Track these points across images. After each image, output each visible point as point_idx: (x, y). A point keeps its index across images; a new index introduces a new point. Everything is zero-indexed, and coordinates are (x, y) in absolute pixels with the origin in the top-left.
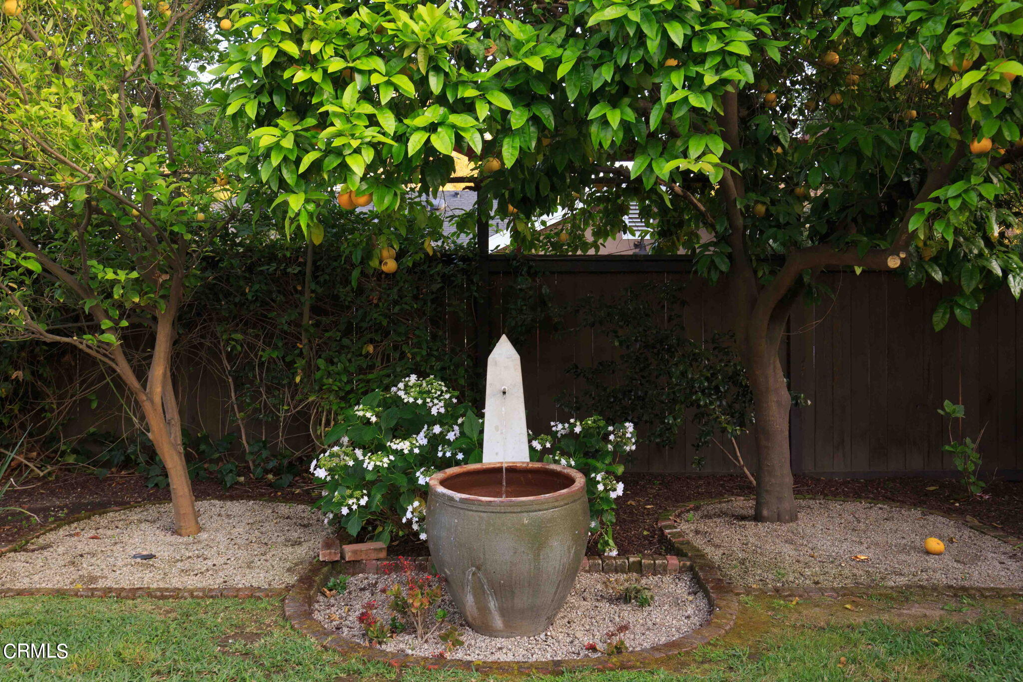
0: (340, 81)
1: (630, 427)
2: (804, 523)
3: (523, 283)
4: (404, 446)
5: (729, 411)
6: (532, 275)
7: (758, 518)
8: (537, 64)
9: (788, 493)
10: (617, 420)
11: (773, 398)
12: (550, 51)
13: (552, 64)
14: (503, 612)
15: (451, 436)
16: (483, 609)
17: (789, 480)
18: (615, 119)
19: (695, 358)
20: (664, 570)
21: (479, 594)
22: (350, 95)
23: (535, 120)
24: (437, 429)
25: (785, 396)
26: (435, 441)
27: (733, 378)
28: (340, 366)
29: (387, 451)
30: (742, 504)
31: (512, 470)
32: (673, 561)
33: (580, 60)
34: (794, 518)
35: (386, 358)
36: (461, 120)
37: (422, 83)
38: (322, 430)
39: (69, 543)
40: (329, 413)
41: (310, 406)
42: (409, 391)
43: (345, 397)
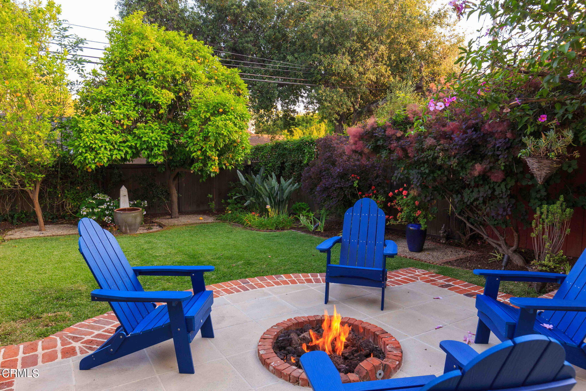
0: (100, 147)
1: (146, 202)
2: (180, 218)
3: (116, 171)
4: (103, 207)
5: (165, 198)
6: (118, 168)
7: (172, 218)
8: (133, 144)
9: (177, 213)
10: (143, 200)
11: (174, 195)
12: (136, 142)
13: (136, 144)
14: (129, 230)
15: (112, 205)
16: (126, 229)
17: (177, 210)
18: (146, 153)
19: (158, 188)
20: (154, 226)
21: (126, 226)
22: (102, 149)
23: (132, 152)
24: (108, 204)
25: (176, 195)
26: (108, 206)
27: (166, 192)
28: (71, 192)
29: (99, 208)
30: (168, 217)
31: (128, 209)
32: (156, 224)
33: (141, 144)
34: (178, 217)
35: (83, 190)
36: (120, 152)
37: (114, 146)
38: (68, 207)
39: (17, 234)
40: (69, 203)
41: (64, 202)
42: (99, 197)
43: (73, 199)
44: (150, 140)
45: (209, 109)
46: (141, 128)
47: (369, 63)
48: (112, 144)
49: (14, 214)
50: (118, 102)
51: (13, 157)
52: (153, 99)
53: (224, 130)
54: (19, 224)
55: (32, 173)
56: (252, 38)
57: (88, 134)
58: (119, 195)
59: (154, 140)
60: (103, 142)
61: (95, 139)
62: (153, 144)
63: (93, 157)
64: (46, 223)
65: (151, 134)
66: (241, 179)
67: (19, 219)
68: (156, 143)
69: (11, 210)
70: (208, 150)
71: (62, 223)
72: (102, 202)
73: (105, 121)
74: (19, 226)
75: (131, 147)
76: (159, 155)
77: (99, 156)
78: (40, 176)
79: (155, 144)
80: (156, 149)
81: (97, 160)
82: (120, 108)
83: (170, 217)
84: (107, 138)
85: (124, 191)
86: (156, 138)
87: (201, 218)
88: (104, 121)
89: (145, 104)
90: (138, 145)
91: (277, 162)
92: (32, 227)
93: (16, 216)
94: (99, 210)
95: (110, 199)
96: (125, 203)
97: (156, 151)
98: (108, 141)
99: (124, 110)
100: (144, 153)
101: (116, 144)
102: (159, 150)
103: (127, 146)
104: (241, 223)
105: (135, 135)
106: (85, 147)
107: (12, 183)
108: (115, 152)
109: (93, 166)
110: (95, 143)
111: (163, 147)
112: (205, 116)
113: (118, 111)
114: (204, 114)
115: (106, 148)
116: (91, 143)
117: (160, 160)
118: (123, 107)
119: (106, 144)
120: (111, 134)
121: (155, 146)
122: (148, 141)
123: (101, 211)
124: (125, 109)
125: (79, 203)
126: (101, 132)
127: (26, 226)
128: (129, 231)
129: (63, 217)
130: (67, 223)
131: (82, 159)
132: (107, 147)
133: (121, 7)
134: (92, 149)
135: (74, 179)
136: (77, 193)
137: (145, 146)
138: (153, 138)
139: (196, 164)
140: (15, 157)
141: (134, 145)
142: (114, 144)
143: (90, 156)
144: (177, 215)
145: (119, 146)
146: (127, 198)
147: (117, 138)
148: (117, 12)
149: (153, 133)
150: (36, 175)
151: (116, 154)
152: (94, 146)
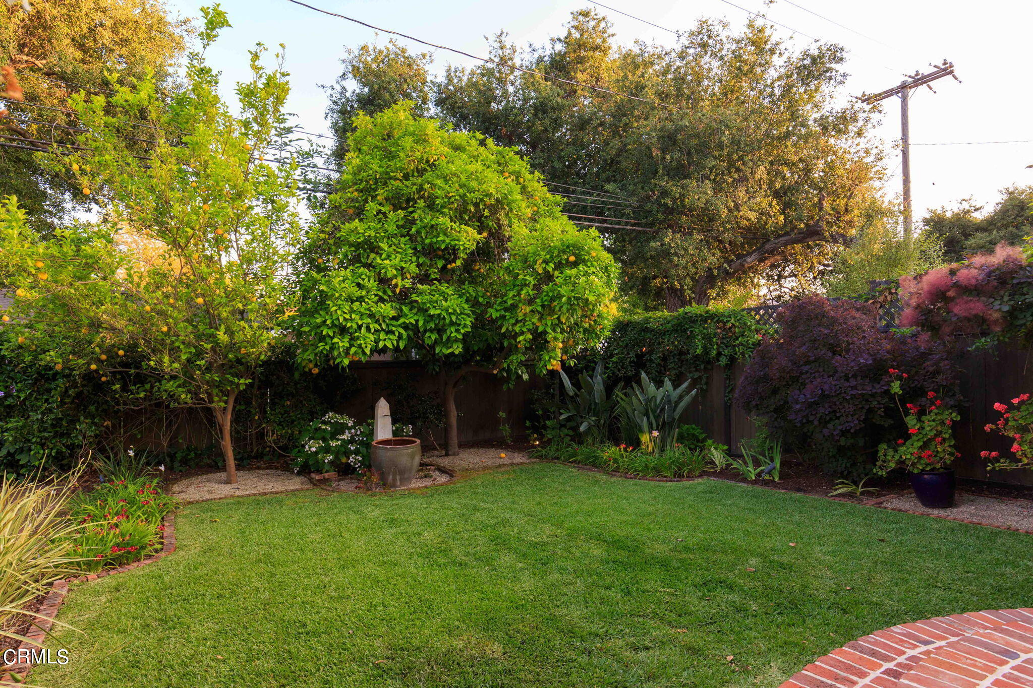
0: (360, 327)
2: (462, 455)
4: (345, 437)
7: (447, 455)
9: (457, 445)
11: (452, 414)
12: (416, 318)
13: (417, 321)
14: (400, 479)
15: (359, 433)
16: (394, 480)
17: (456, 441)
18: (433, 337)
21: (395, 475)
22: (363, 330)
24: (353, 431)
25: (456, 413)
26: (353, 435)
28: (277, 411)
29: (338, 440)
31: (391, 441)
32: (432, 468)
34: (458, 454)
35: (296, 406)
36: (391, 337)
37: (380, 325)
38: (270, 439)
39: (192, 489)
40: (272, 431)
41: (264, 428)
42: (332, 418)
43: (280, 424)
44: (444, 313)
45: (552, 257)
46: (424, 294)
47: (741, 194)
48: (377, 321)
49: (176, 453)
50: (384, 246)
51: (205, 345)
52: (448, 241)
53: (587, 292)
54: (183, 469)
55: (229, 376)
56: (541, 161)
57: (340, 302)
58: (372, 415)
59: (450, 314)
60: (365, 316)
61: (352, 311)
62: (448, 321)
63: (347, 345)
64: (239, 467)
65: (444, 303)
66: (566, 385)
67: (185, 461)
68: (454, 318)
69: (170, 445)
70: (549, 330)
71: (258, 468)
72: (340, 429)
73: (366, 280)
74: (188, 475)
75: (406, 327)
76: (457, 340)
77: (359, 342)
78: (242, 381)
79: (451, 320)
80: (453, 329)
81: (353, 350)
82: (388, 257)
83: (444, 452)
84: (370, 310)
85: (383, 407)
86: (455, 311)
87: (503, 455)
88: (363, 279)
89: (431, 252)
90: (421, 323)
91: (628, 354)
92: (210, 476)
93: (179, 456)
94: (339, 442)
95: (354, 422)
96: (384, 429)
97: (452, 332)
98: (372, 316)
99: (396, 260)
100: (430, 337)
101: (384, 321)
102: (457, 331)
103: (399, 326)
104: (595, 464)
105: (412, 304)
106: (334, 325)
107: (195, 394)
108: (382, 336)
109: (346, 362)
110: (351, 320)
111: (465, 326)
112: (544, 269)
113: (387, 262)
114: (544, 265)
115: (368, 329)
116: (345, 319)
117: (457, 349)
118: (393, 256)
119: (369, 321)
120: (376, 303)
121: (452, 323)
122: (439, 315)
123: (342, 445)
124: (398, 259)
125: (290, 431)
126: (360, 299)
127: (197, 475)
128: (398, 483)
129: (259, 456)
130: (267, 468)
131: (327, 347)
132: (371, 326)
133: (335, 116)
134: (343, 330)
135: (281, 388)
136: (286, 412)
137: (432, 325)
138: (450, 311)
139: (515, 357)
140: (209, 346)
141: (414, 322)
142: (381, 321)
143: (342, 343)
144: (457, 449)
145: (388, 325)
146: (389, 420)
147: (388, 310)
148: (328, 123)
149: (446, 301)
150: (236, 380)
151: (385, 340)
152: (349, 325)
